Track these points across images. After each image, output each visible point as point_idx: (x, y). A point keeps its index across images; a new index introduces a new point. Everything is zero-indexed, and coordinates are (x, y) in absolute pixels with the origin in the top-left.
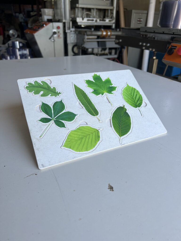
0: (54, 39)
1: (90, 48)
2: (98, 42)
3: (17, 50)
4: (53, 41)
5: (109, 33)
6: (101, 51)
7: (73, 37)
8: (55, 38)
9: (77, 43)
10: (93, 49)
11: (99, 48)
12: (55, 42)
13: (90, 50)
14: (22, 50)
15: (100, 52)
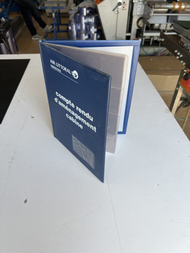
0: (117, 11)
1: (157, 24)
2: (168, 16)
3: (83, 18)
4: (117, 12)
5: (183, 7)
6: (171, 27)
7: (140, 8)
8: (119, 9)
9: (144, 15)
10: (160, 25)
11: (168, 23)
12: (119, 14)
13: (157, 25)
14: (88, 18)
15: (168, 28)
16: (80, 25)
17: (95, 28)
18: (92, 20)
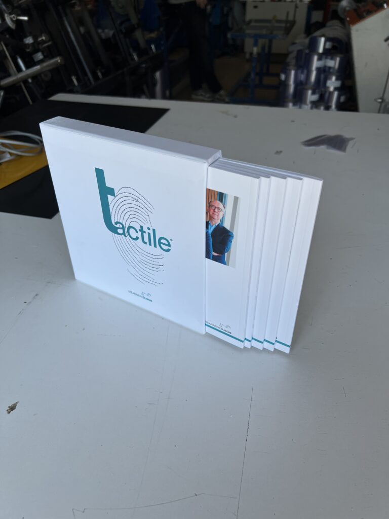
14: (326, 58)
16: (305, 71)
17: (337, 79)
18: (334, 63)
